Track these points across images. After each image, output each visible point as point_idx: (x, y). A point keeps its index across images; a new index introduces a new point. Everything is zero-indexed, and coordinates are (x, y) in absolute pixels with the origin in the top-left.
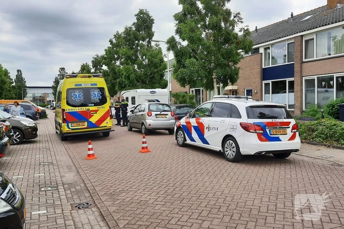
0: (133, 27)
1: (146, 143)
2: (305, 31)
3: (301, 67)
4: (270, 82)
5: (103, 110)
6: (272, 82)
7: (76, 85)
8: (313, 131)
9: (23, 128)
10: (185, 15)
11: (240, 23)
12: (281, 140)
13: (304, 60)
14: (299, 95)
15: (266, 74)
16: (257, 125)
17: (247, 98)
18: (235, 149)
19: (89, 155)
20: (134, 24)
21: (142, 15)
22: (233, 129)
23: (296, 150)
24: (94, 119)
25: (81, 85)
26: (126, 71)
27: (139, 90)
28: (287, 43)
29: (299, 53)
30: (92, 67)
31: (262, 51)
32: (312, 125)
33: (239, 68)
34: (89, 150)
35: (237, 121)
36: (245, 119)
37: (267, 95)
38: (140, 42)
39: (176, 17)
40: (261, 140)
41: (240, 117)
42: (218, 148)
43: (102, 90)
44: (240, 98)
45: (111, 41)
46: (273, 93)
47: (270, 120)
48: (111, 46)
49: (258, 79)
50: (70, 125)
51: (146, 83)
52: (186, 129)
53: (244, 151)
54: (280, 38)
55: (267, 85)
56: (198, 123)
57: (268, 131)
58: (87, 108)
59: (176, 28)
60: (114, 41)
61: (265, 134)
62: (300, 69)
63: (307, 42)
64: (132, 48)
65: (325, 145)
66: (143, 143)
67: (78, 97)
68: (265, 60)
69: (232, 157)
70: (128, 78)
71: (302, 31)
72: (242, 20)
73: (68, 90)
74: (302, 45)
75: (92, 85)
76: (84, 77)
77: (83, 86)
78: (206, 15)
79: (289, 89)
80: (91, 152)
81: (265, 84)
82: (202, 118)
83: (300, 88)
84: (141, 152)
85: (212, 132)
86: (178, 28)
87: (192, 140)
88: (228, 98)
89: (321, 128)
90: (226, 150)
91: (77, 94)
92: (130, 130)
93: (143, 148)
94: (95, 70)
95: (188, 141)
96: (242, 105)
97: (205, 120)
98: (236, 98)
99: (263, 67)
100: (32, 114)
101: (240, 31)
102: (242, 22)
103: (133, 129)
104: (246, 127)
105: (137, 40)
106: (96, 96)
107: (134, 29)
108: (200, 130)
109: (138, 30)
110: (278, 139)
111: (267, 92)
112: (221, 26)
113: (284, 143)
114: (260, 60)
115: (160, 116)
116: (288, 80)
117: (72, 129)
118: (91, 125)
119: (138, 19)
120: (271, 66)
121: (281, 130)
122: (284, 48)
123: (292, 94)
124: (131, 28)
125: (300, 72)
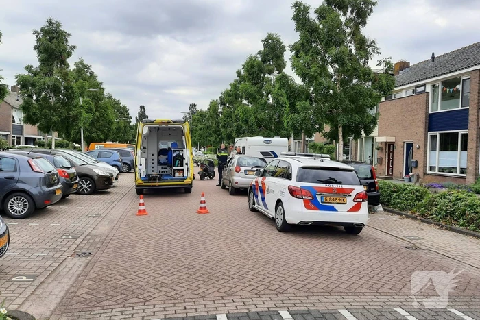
0: (258, 56)
1: (204, 202)
4: (437, 133)
6: (441, 134)
9: (96, 178)
10: (303, 45)
11: (376, 55)
12: (336, 210)
14: (474, 155)
15: (433, 122)
18: (282, 217)
19: (140, 211)
20: (260, 52)
21: (270, 41)
22: (283, 192)
27: (248, 138)
28: (462, 79)
29: (476, 95)
31: (429, 89)
34: (140, 205)
35: (285, 183)
36: (294, 183)
37: (432, 152)
38: (266, 76)
40: (307, 207)
41: (290, 178)
42: (273, 214)
45: (239, 73)
46: (441, 150)
48: (238, 79)
51: (271, 130)
53: (289, 219)
54: (453, 71)
55: (434, 137)
56: (262, 183)
57: (319, 198)
61: (314, 201)
62: (476, 117)
66: (201, 202)
68: (432, 102)
69: (280, 226)
70: (246, 121)
72: (378, 51)
79: (461, 146)
80: (142, 208)
81: (431, 136)
82: (266, 178)
83: (475, 144)
84: (198, 212)
85: (270, 195)
87: (259, 204)
90: (277, 216)
93: (201, 208)
95: (256, 206)
97: (267, 181)
99: (430, 112)
100: (130, 161)
101: (379, 64)
102: (378, 53)
104: (293, 192)
105: (262, 73)
107: (260, 59)
109: (264, 61)
110: (332, 209)
111: (433, 149)
113: (342, 214)
114: (425, 102)
115: (251, 173)
116: (461, 132)
119: (265, 46)
120: (439, 111)
121: (338, 198)
123: (464, 154)
124: (256, 57)
125: (476, 122)
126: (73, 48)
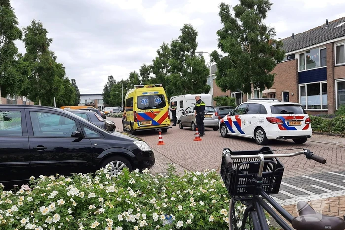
0: (179, 40)
2: (336, 38)
3: (333, 71)
4: (305, 84)
5: (163, 111)
6: (307, 85)
7: (143, 93)
8: (333, 125)
10: (226, 31)
11: (273, 36)
12: (296, 129)
13: (336, 64)
14: (332, 96)
15: (302, 77)
16: (279, 118)
17: (274, 100)
18: (263, 136)
19: (160, 142)
20: (180, 37)
21: (186, 29)
22: (262, 122)
23: (309, 137)
24: (157, 118)
25: (147, 93)
26: (173, 79)
27: (186, 95)
28: (320, 49)
29: (331, 58)
30: (140, 75)
31: (297, 56)
32: (332, 121)
33: (274, 75)
34: (160, 138)
35: (264, 116)
36: (269, 115)
37: (303, 97)
38: (186, 53)
39: (219, 33)
40: (281, 128)
41: (266, 113)
42: (252, 136)
43: (161, 96)
44: (268, 100)
45: (158, 52)
46: (308, 95)
47: (288, 115)
48: (158, 56)
49: (294, 83)
50: (139, 123)
51: (191, 89)
52: (228, 124)
53: (270, 136)
54: (313, 45)
55: (303, 87)
56: (236, 119)
57: (286, 122)
58: (151, 110)
59: (218, 43)
60: (161, 52)
61: (284, 125)
63: (338, 48)
64: (178, 59)
65: (340, 136)
66: (197, 134)
67: (145, 102)
68: (300, 64)
69: (261, 141)
70: (176, 85)
71: (334, 39)
72: (275, 34)
73: (138, 97)
74: (333, 51)
75: (155, 93)
76: (149, 87)
77: (148, 94)
78: (245, 31)
79: (323, 91)
80: (161, 140)
81: (301, 86)
82: (240, 115)
83: (332, 90)
84: (195, 140)
85: (247, 125)
86: (220, 43)
87: (233, 132)
88: (259, 100)
89: (338, 122)
90: (257, 137)
91: (144, 100)
92: (182, 128)
93: (196, 138)
94: (143, 78)
95: (230, 133)
96: (268, 105)
97: (242, 117)
98: (265, 100)
99: (299, 71)
103: (184, 127)
104: (270, 120)
105: (182, 51)
106: (157, 101)
107: (180, 42)
108: (238, 124)
109: (183, 42)
110: (294, 129)
111: (303, 94)
112: (258, 40)
113: (299, 131)
114: (295, 65)
115: (207, 116)
116: (321, 83)
117: (141, 126)
118: (154, 123)
119: (183, 33)
120: (305, 70)
121: (297, 122)
122: (318, 54)
123: (326, 96)
124: (177, 41)
125: (332, 76)
126: (51, 40)
